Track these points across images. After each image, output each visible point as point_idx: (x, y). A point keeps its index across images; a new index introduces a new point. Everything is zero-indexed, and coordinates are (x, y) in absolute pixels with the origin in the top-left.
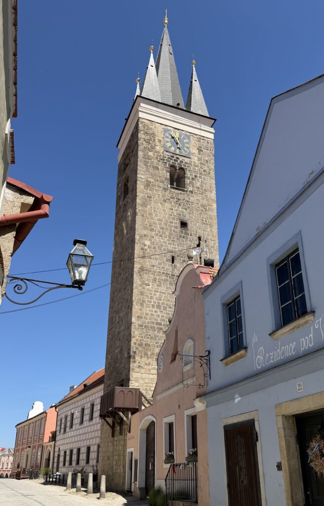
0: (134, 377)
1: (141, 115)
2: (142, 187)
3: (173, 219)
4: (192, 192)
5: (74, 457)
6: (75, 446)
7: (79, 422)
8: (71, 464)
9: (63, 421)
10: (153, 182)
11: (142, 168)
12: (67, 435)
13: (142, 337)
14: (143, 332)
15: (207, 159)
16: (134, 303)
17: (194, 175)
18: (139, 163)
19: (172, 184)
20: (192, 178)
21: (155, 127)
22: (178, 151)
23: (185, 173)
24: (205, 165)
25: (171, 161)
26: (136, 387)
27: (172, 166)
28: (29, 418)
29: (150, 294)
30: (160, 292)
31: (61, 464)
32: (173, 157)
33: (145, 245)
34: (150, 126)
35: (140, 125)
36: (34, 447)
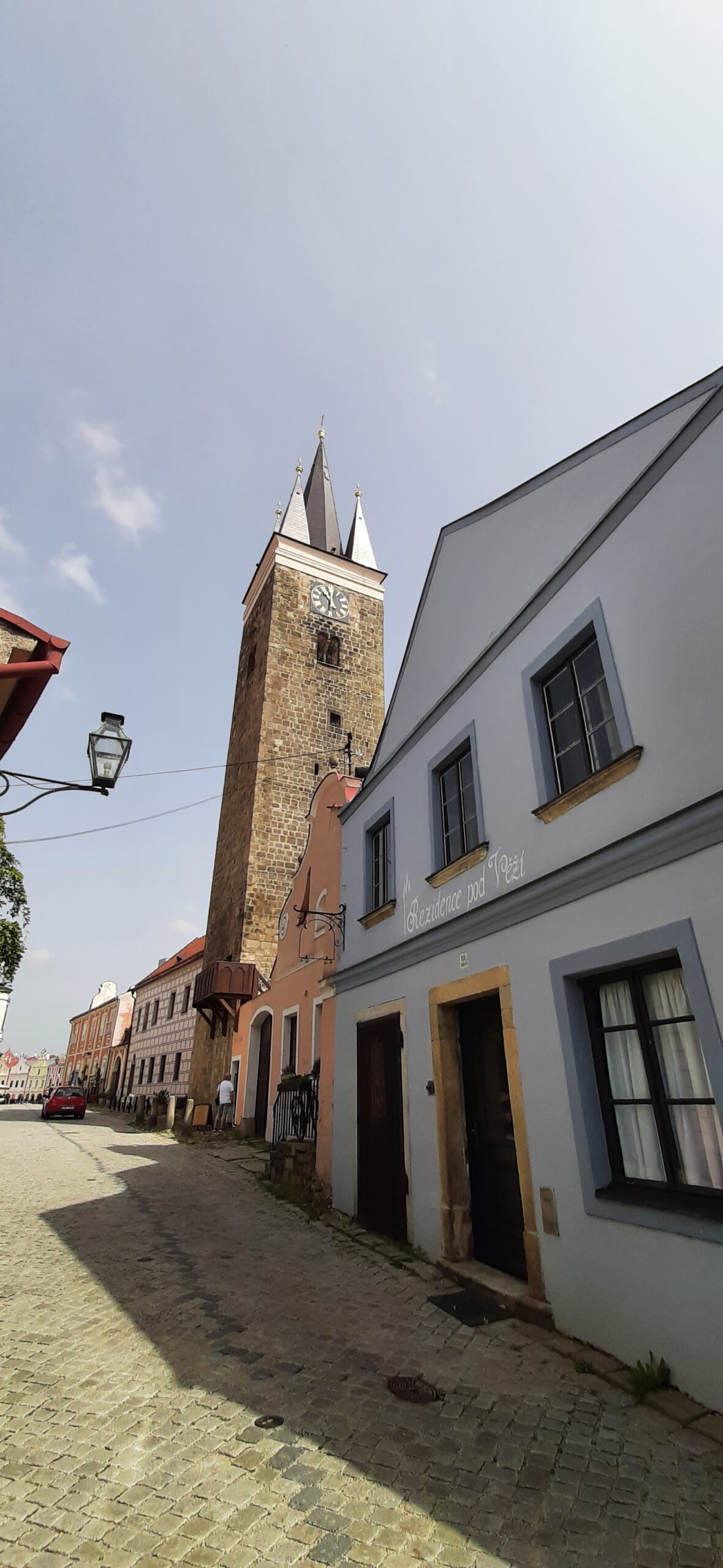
0: (248, 946)
1: (278, 559)
2: (275, 660)
3: (320, 709)
4: (349, 672)
5: (157, 1070)
6: (158, 1052)
7: (166, 1014)
8: (150, 1080)
9: (143, 1013)
10: (291, 655)
11: (277, 633)
12: (147, 1035)
13: (264, 886)
14: (265, 877)
15: (372, 627)
16: (254, 833)
17: (353, 647)
18: (272, 626)
19: (320, 659)
20: (350, 652)
21: (299, 578)
22: (330, 614)
23: (339, 645)
24: (369, 635)
25: (320, 626)
26: (250, 962)
27: (321, 634)
28: (92, 1008)
29: (279, 820)
30: (295, 818)
31: (136, 1081)
32: (323, 621)
33: (275, 746)
34: (292, 577)
35: (277, 574)
36: (97, 1053)
